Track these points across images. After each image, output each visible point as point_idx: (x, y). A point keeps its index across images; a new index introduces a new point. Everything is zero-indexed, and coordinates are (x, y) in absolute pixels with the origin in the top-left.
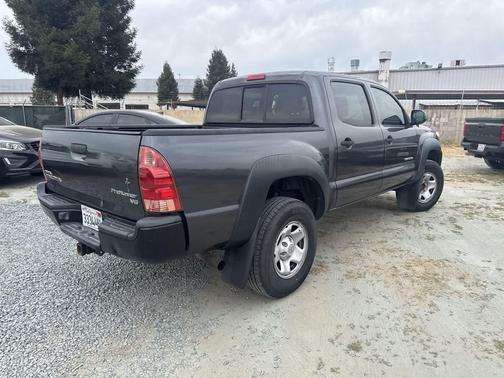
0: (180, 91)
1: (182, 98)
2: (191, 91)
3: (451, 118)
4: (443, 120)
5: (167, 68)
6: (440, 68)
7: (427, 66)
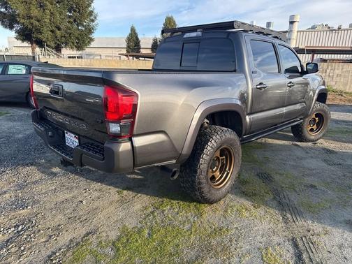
0: (142, 47)
1: (143, 51)
2: (150, 47)
3: (345, 70)
4: (337, 72)
5: (133, 30)
6: (339, 29)
7: (329, 28)
